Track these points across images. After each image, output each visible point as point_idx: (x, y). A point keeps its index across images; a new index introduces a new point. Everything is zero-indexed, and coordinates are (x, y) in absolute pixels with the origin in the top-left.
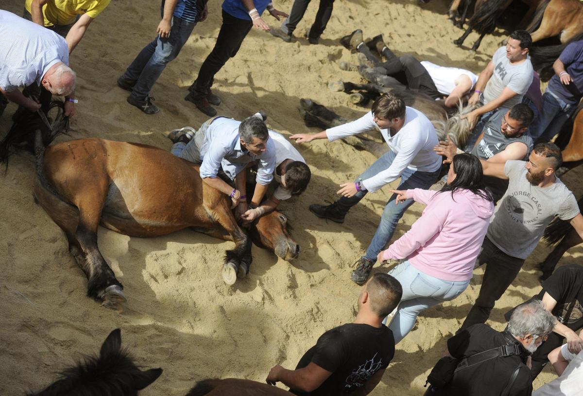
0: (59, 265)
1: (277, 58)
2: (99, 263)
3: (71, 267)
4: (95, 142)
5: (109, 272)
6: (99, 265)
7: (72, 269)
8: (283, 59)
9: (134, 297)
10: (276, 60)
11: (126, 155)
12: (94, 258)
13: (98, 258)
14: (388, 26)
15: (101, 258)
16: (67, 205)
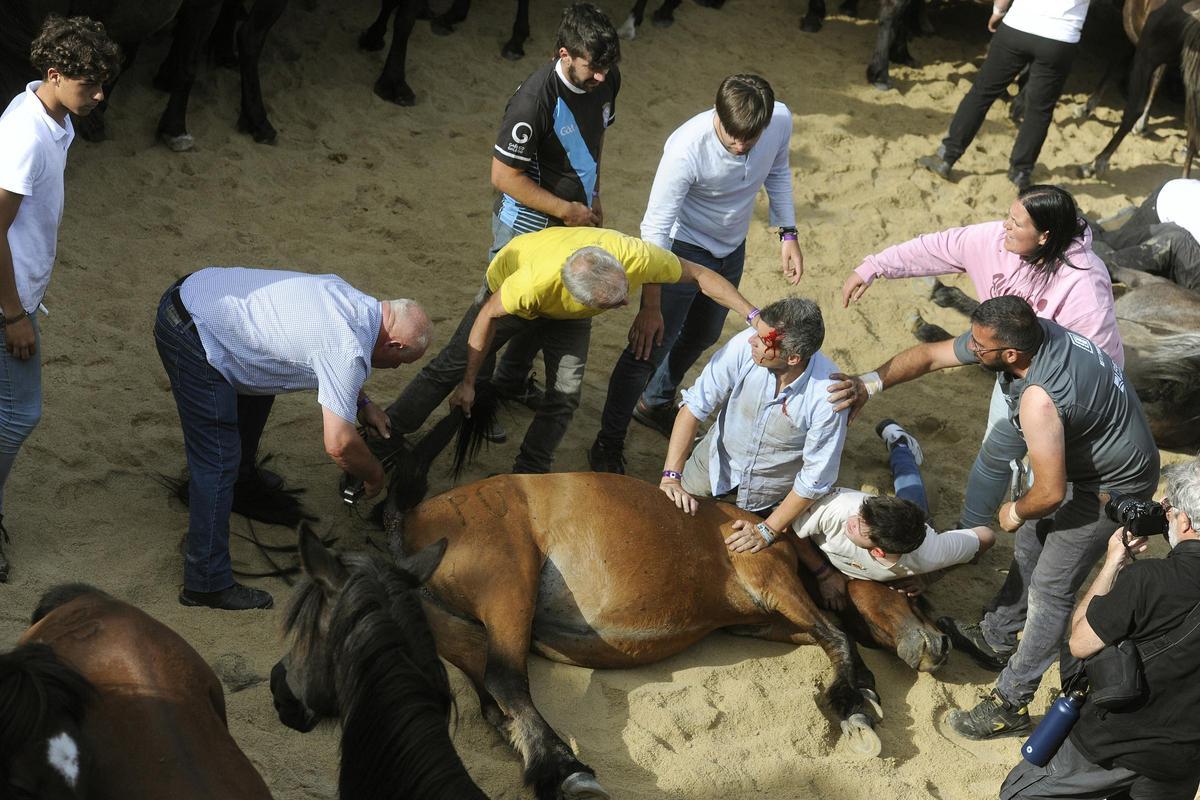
0: (467, 745)
1: (844, 256)
2: (537, 734)
3: (493, 746)
4: (502, 485)
5: (559, 749)
6: (538, 739)
7: (495, 749)
8: (855, 256)
9: (629, 789)
10: (842, 261)
11: (565, 495)
12: (527, 725)
13: (535, 724)
14: (1059, 154)
15: (541, 722)
16: (465, 623)
